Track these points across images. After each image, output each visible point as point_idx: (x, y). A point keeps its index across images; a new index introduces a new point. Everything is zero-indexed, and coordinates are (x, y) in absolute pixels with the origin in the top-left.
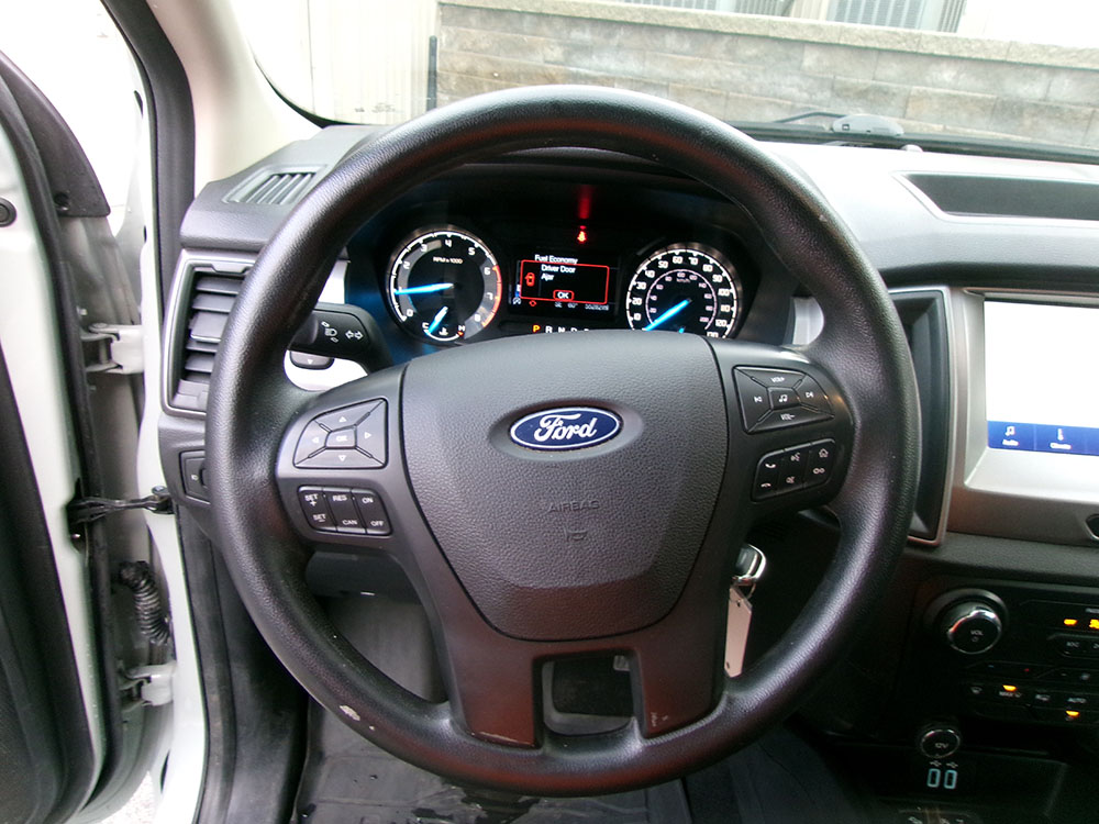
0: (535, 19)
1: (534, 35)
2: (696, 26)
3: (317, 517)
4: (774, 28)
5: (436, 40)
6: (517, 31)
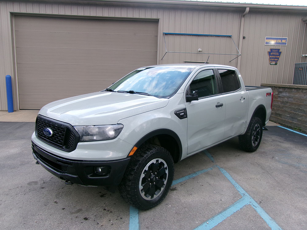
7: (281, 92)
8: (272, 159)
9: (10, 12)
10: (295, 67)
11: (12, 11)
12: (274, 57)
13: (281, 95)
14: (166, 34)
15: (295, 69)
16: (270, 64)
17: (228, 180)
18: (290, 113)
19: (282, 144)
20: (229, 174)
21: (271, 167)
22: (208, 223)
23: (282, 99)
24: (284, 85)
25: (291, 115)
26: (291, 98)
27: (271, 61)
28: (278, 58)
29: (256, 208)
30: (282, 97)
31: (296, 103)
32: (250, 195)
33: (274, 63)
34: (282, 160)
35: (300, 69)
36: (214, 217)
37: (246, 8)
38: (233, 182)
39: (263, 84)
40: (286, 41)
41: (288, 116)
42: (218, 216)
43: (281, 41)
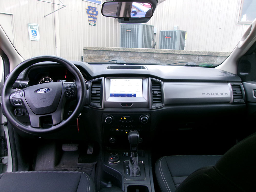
0: (103, 51)
1: (103, 55)
2: (133, 51)
3: (15, 103)
4: (148, 51)
5: (83, 57)
6: (99, 54)
7: (113, 57)
12: (92, 16)
16: (90, 25)
24: (117, 49)
27: (90, 20)
28: (96, 18)
33: (93, 23)
35: (127, 31)
40: (101, 0)
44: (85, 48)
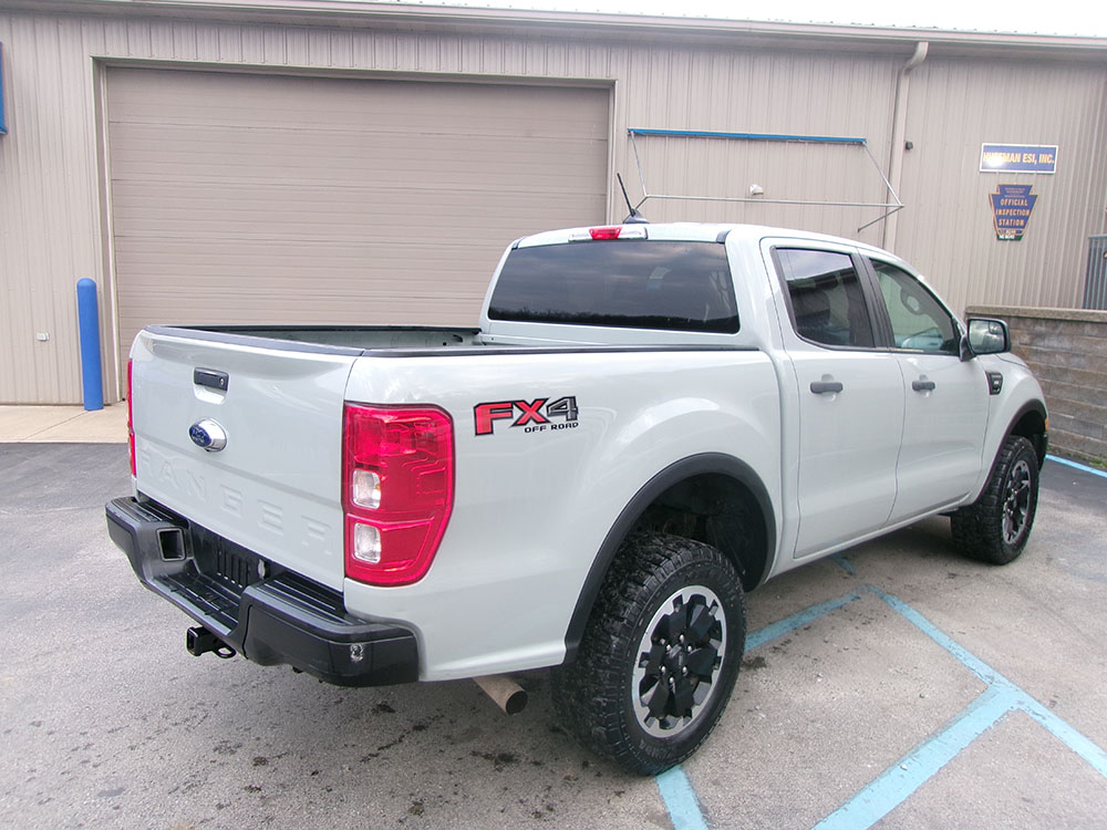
1: (1016, 329)
2: (1098, 320)
7: (1041, 336)
8: (1047, 564)
9: (93, 58)
10: (1090, 250)
11: (101, 54)
12: (1012, 212)
13: (1041, 345)
14: (639, 134)
15: (1090, 254)
16: (998, 238)
17: (923, 632)
18: (1075, 409)
19: (1065, 515)
20: (921, 614)
21: (1051, 591)
22: (904, 767)
23: (1045, 358)
24: (1053, 312)
25: (1079, 414)
26: (1077, 355)
27: (1002, 226)
28: (1026, 219)
29: (1044, 722)
30: (1045, 353)
31: (1096, 375)
32: (1010, 680)
33: (1011, 234)
34: (1081, 566)
36: (917, 750)
37: (917, 42)
38: (945, 640)
39: (974, 308)
40: (1054, 159)
41: (1070, 420)
42: (929, 746)
43: (1037, 158)
44: (970, 307)
